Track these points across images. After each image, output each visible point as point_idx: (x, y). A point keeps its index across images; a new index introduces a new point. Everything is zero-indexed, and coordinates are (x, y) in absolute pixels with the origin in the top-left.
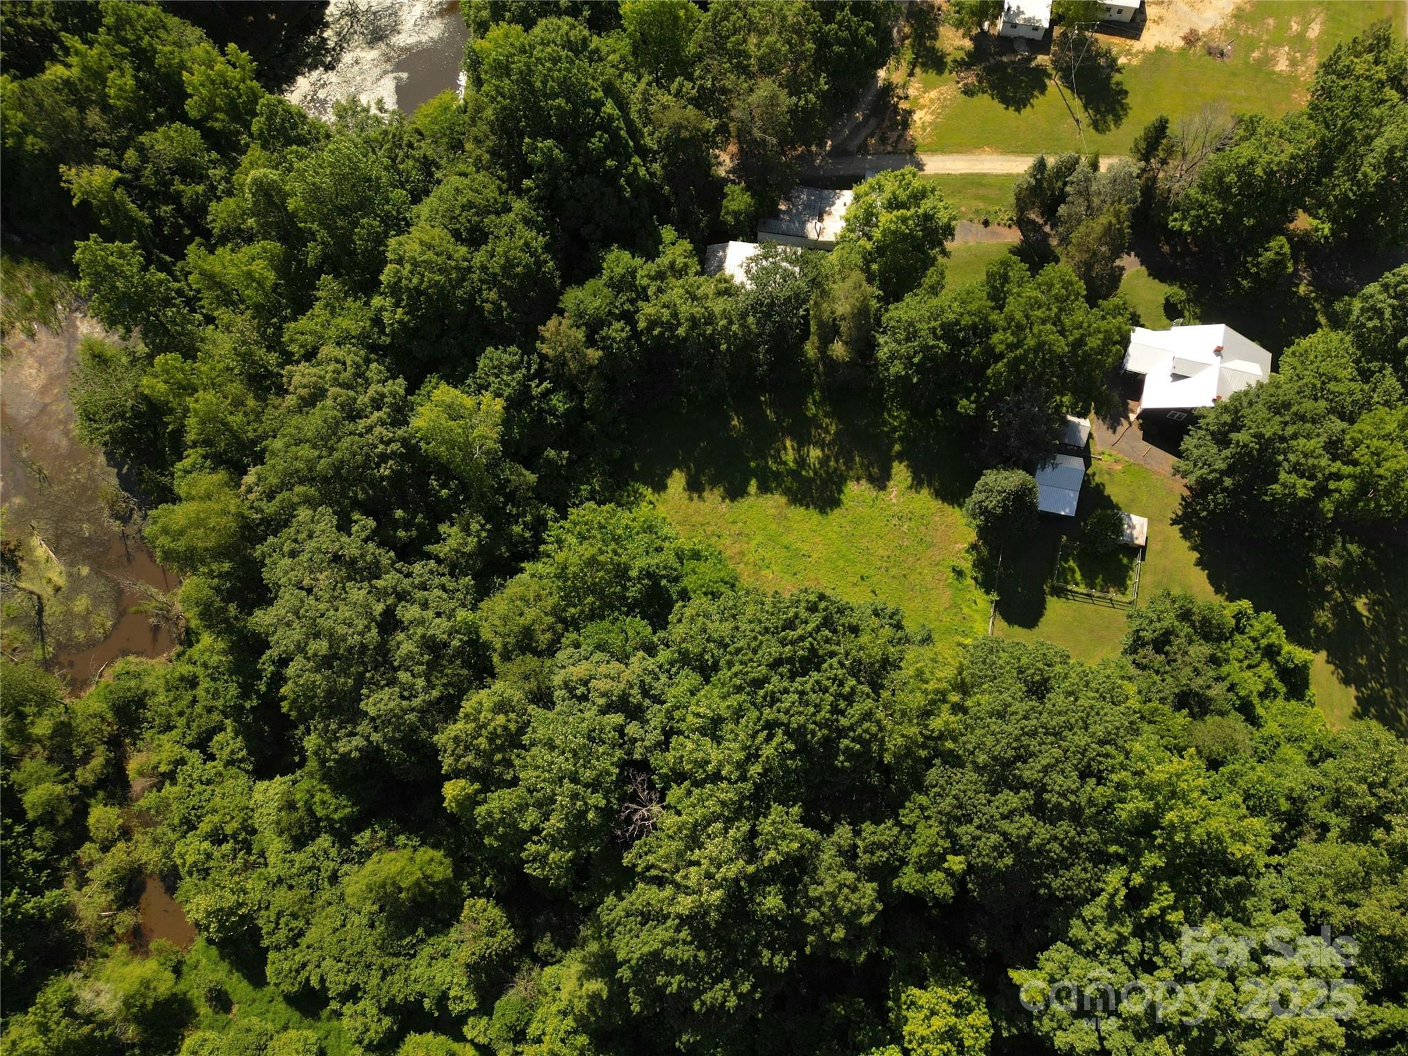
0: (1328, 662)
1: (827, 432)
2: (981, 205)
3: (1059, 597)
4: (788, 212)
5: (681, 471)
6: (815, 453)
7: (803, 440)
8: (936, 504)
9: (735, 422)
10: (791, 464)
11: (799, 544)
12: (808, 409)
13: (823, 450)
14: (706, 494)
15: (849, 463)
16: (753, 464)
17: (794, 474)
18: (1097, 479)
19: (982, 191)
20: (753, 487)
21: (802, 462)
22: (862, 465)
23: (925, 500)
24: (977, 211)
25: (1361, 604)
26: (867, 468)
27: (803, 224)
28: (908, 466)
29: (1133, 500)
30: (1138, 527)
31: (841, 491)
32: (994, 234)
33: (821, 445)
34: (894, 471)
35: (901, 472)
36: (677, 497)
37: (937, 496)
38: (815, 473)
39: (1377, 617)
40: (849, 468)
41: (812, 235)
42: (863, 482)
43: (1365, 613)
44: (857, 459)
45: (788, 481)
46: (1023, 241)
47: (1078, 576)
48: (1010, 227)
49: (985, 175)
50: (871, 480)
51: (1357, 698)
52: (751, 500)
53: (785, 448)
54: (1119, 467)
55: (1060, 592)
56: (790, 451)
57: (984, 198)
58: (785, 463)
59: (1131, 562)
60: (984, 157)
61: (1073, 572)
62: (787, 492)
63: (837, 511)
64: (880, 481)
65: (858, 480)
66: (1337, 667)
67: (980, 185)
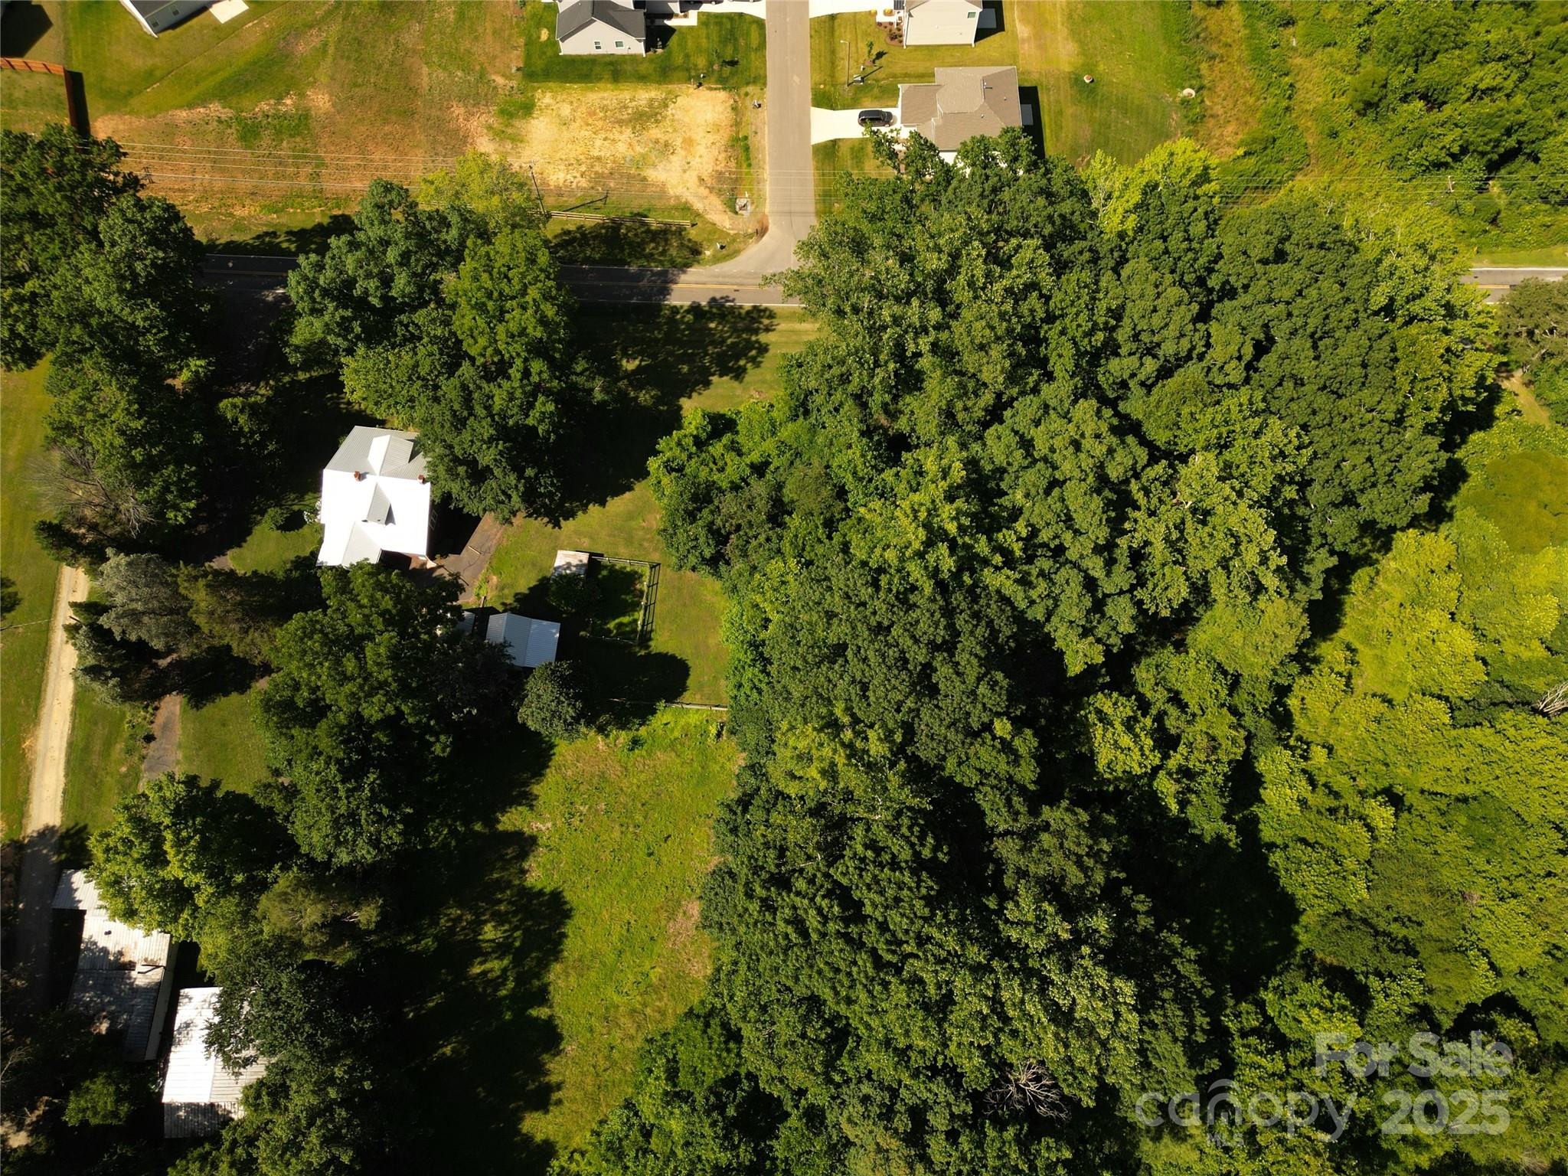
0: (690, 397)
1: (459, 918)
2: (120, 746)
3: (650, 639)
4: (113, 1018)
5: (522, 1119)
6: (490, 932)
7: (474, 950)
8: (551, 776)
9: (448, 1050)
10: (506, 962)
11: (615, 938)
12: (427, 948)
13: (485, 922)
14: (554, 1079)
15: (502, 885)
16: (508, 1016)
17: (519, 957)
18: (510, 600)
19: (97, 746)
20: (542, 1012)
21: (501, 949)
22: (503, 869)
23: (548, 789)
24: (129, 751)
25: (630, 365)
26: (506, 864)
27: (137, 991)
28: (504, 812)
29: (534, 565)
30: (568, 560)
31: (541, 893)
32: (165, 727)
33: (477, 925)
34: (510, 828)
35: (511, 820)
36: (560, 1120)
37: (542, 775)
38: (516, 928)
39: (641, 353)
40: (509, 885)
41: (157, 975)
42: (526, 866)
43: (637, 362)
44: (495, 876)
45: (529, 963)
46: (181, 692)
47: (625, 620)
48: (156, 709)
49: (71, 745)
50: (523, 855)
51: (721, 376)
52: (558, 1011)
53: (484, 973)
54: (495, 579)
55: (645, 638)
56: (488, 966)
57: (108, 745)
58: (504, 970)
59: (605, 567)
60: (40, 746)
61: (621, 625)
62: (543, 965)
63: (568, 896)
64: (526, 844)
65: (523, 872)
66: (693, 390)
67: (86, 749)
